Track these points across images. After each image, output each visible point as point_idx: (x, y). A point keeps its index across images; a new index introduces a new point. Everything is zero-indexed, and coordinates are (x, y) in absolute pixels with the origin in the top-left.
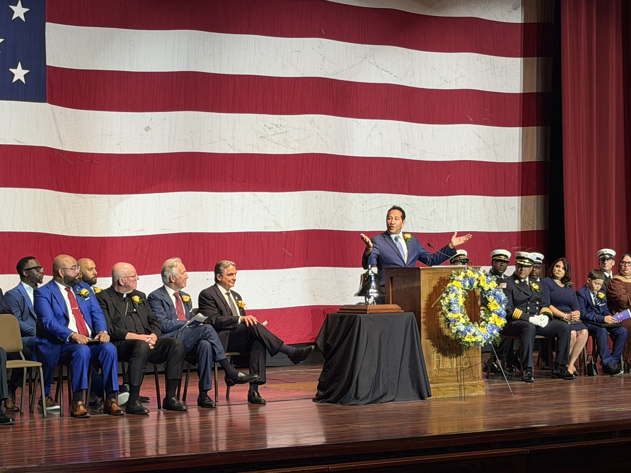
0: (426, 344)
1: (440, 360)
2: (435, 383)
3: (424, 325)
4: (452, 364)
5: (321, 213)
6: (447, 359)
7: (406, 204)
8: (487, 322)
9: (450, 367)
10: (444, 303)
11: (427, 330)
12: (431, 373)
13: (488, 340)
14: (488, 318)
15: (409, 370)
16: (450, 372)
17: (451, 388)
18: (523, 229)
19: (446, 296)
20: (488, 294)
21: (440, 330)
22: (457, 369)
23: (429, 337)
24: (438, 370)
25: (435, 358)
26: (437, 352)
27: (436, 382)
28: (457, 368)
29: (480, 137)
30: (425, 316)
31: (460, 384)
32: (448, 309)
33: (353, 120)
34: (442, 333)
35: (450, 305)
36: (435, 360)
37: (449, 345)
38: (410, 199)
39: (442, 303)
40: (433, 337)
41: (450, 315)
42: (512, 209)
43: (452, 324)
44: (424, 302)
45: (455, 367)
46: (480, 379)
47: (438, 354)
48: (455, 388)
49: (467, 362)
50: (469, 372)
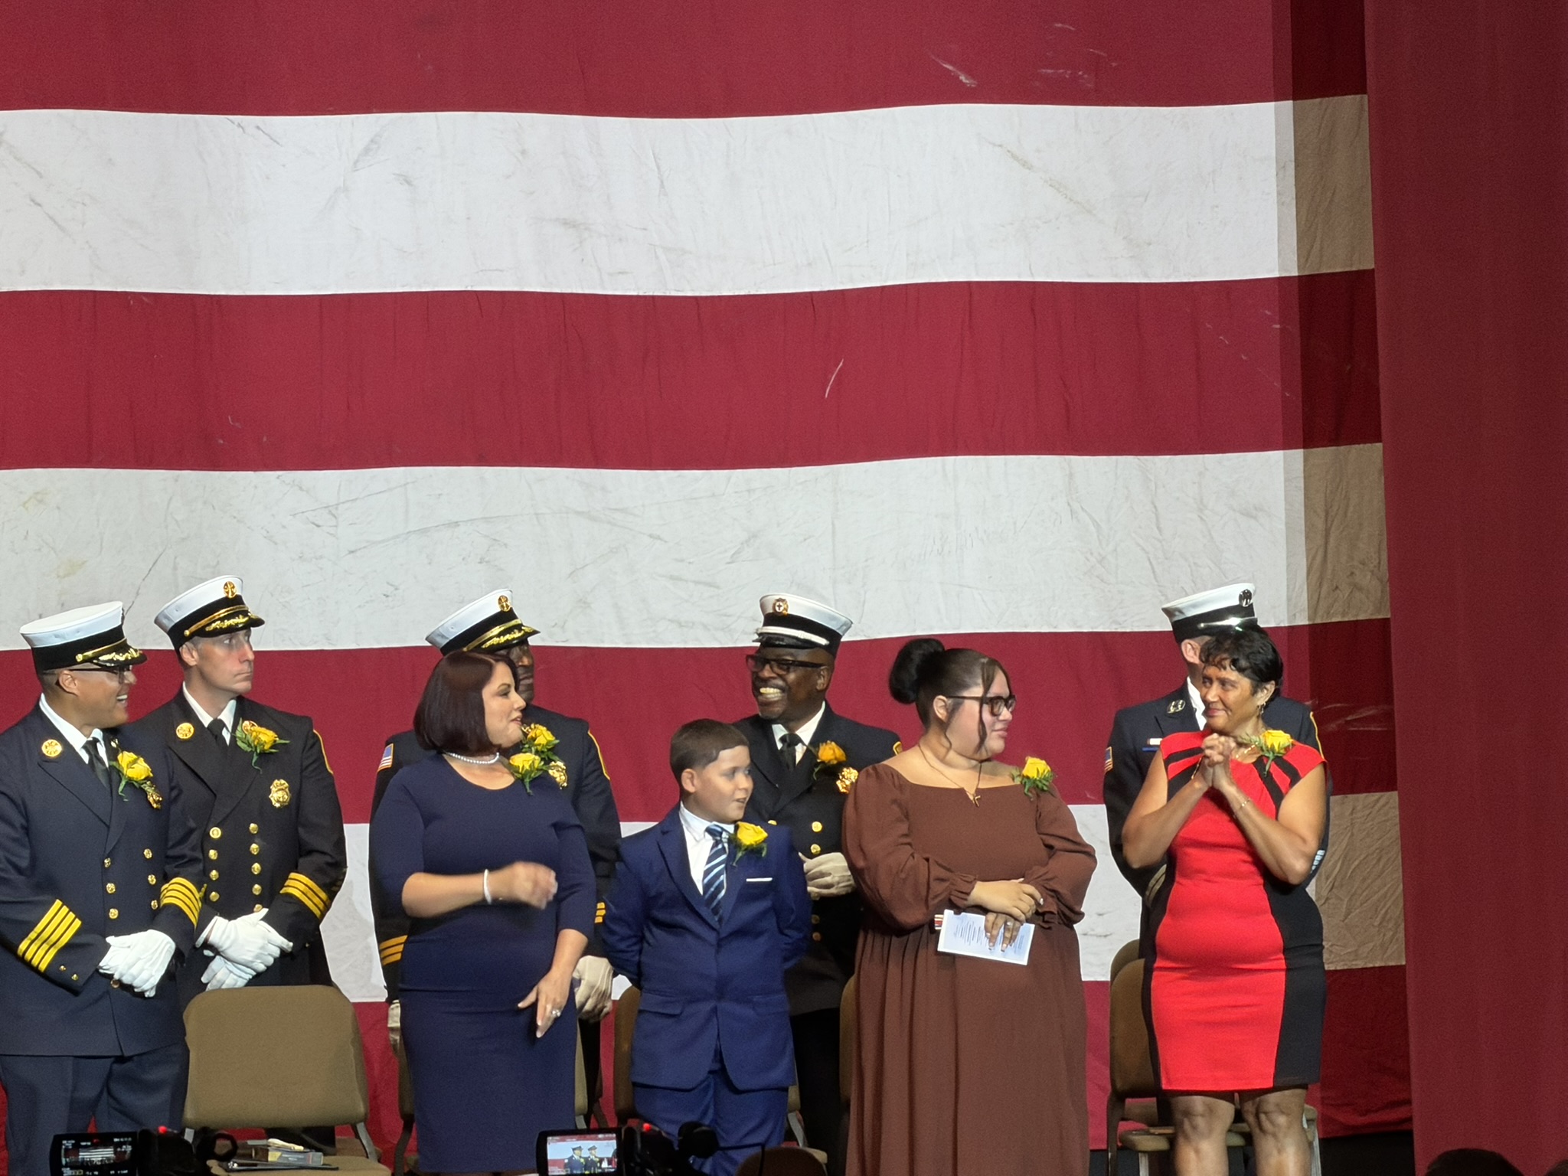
5: (68, 575)
7: (578, 513)
18: (1320, 613)
29: (1025, 164)
33: (239, 125)
38: (603, 489)
42: (1248, 515)
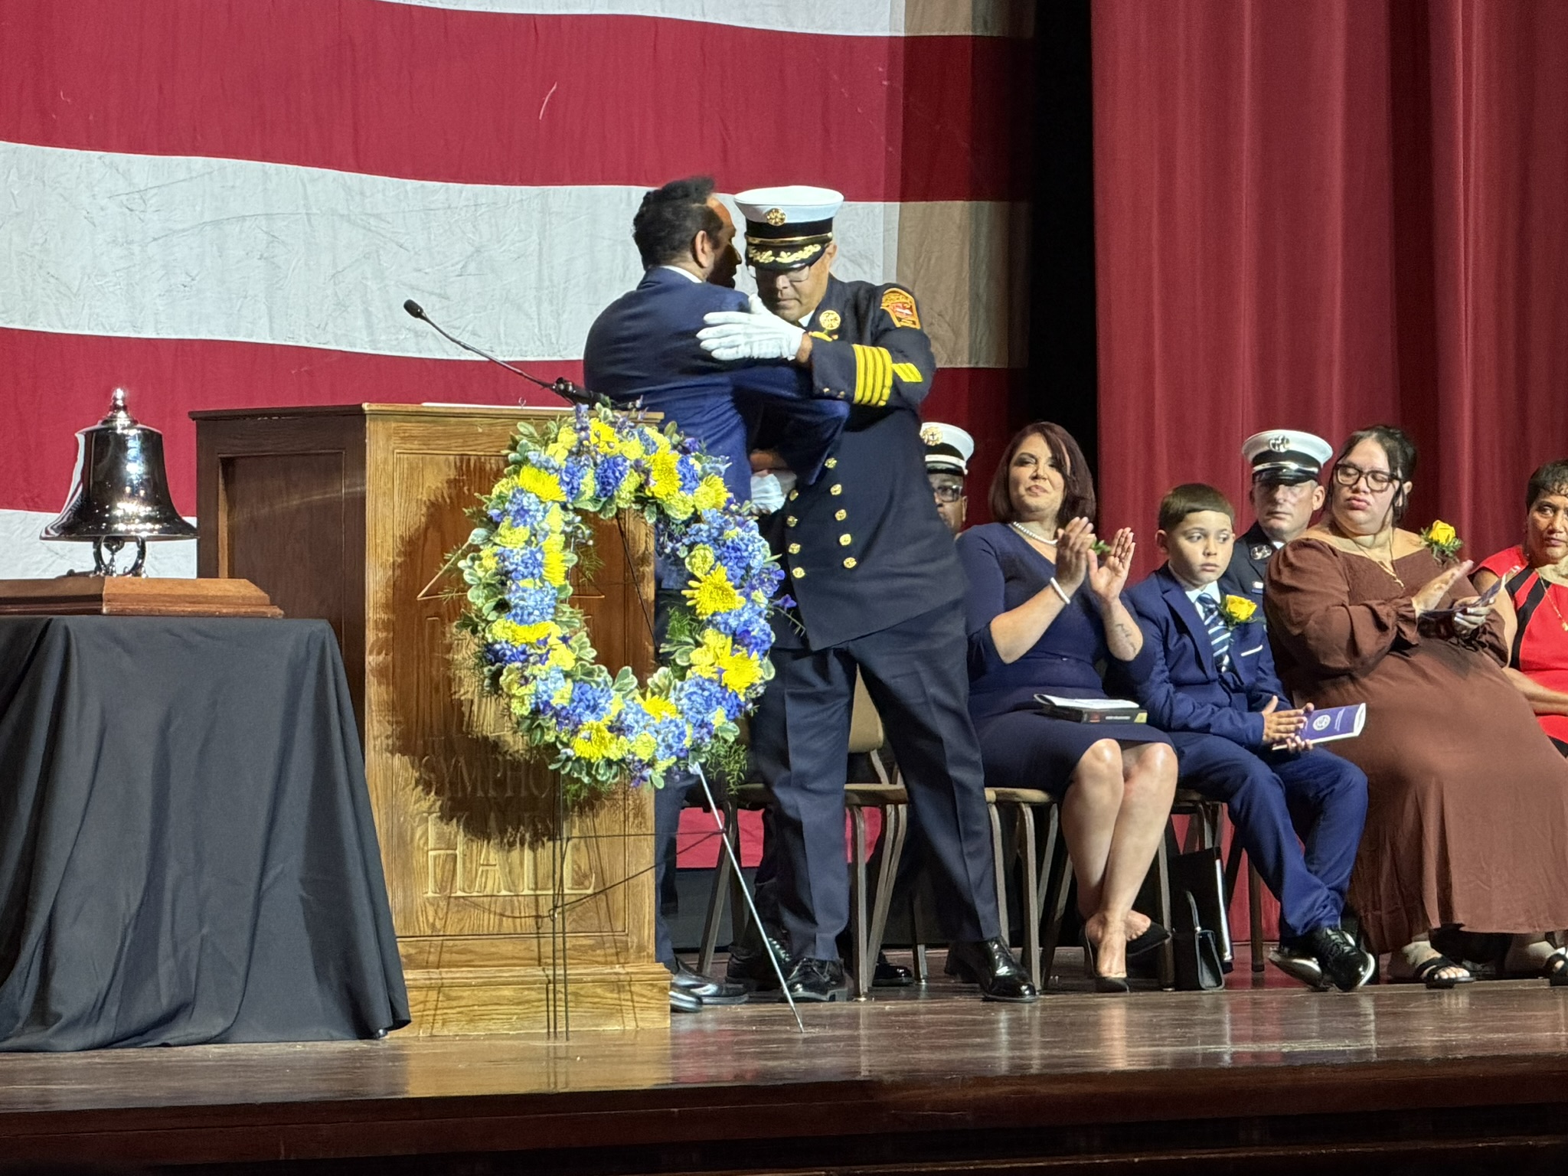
0: (390, 775)
1: (456, 856)
2: (426, 966)
3: (379, 684)
4: (512, 876)
6: (490, 854)
8: (681, 673)
9: (504, 893)
10: (476, 571)
11: (394, 708)
12: (408, 916)
13: (686, 758)
14: (687, 653)
15: (302, 899)
16: (502, 915)
17: (507, 992)
19: (488, 540)
20: (686, 541)
21: (456, 714)
22: (537, 901)
23: (405, 744)
24: (443, 904)
25: (431, 844)
26: (441, 818)
27: (433, 958)
28: (537, 896)
30: (387, 639)
31: (550, 972)
32: (492, 603)
34: (468, 725)
35: (503, 584)
36: (431, 853)
37: (500, 784)
39: (467, 571)
40: (425, 743)
41: (502, 631)
43: (510, 672)
44: (380, 573)
45: (526, 892)
46: (649, 956)
47: (447, 824)
48: (526, 993)
49: (588, 872)
50: (597, 922)
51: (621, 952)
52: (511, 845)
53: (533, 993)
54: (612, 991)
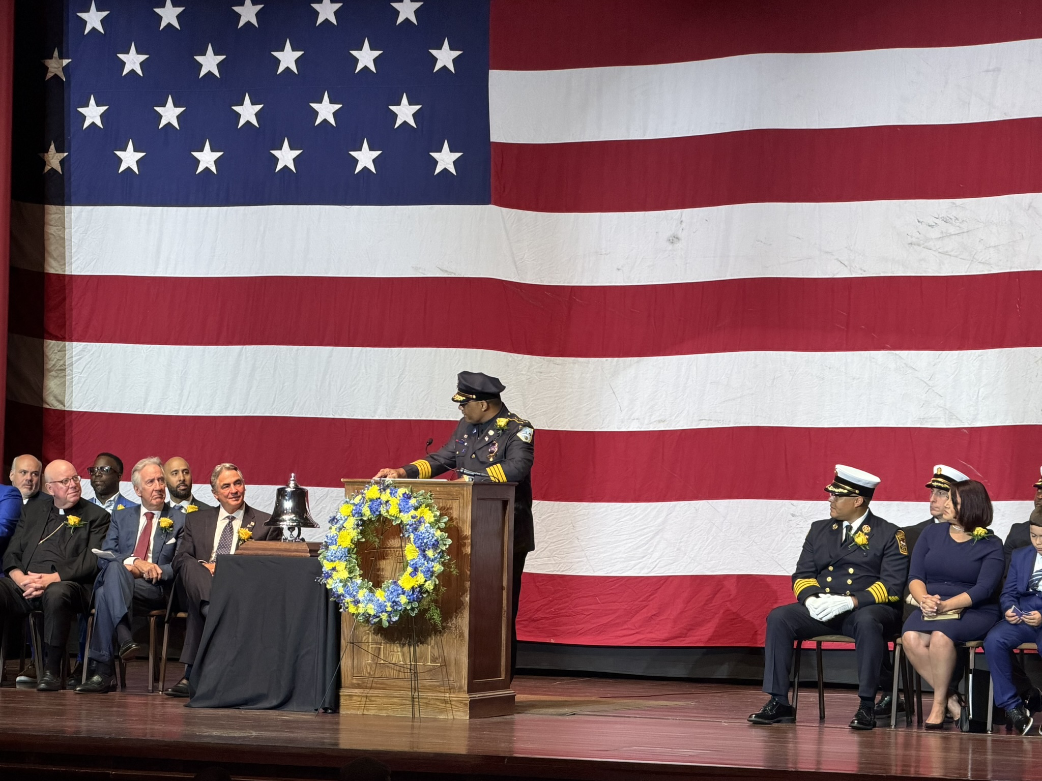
1: (380, 648)
2: (366, 688)
4: (403, 656)
6: (397, 648)
9: (402, 663)
12: (359, 669)
24: (374, 665)
26: (373, 634)
27: (369, 685)
28: (415, 665)
36: (370, 646)
46: (464, 691)
47: (376, 636)
48: (404, 701)
49: (438, 657)
50: (441, 676)
51: (451, 689)
52: (404, 645)
53: (408, 701)
54: (443, 703)
